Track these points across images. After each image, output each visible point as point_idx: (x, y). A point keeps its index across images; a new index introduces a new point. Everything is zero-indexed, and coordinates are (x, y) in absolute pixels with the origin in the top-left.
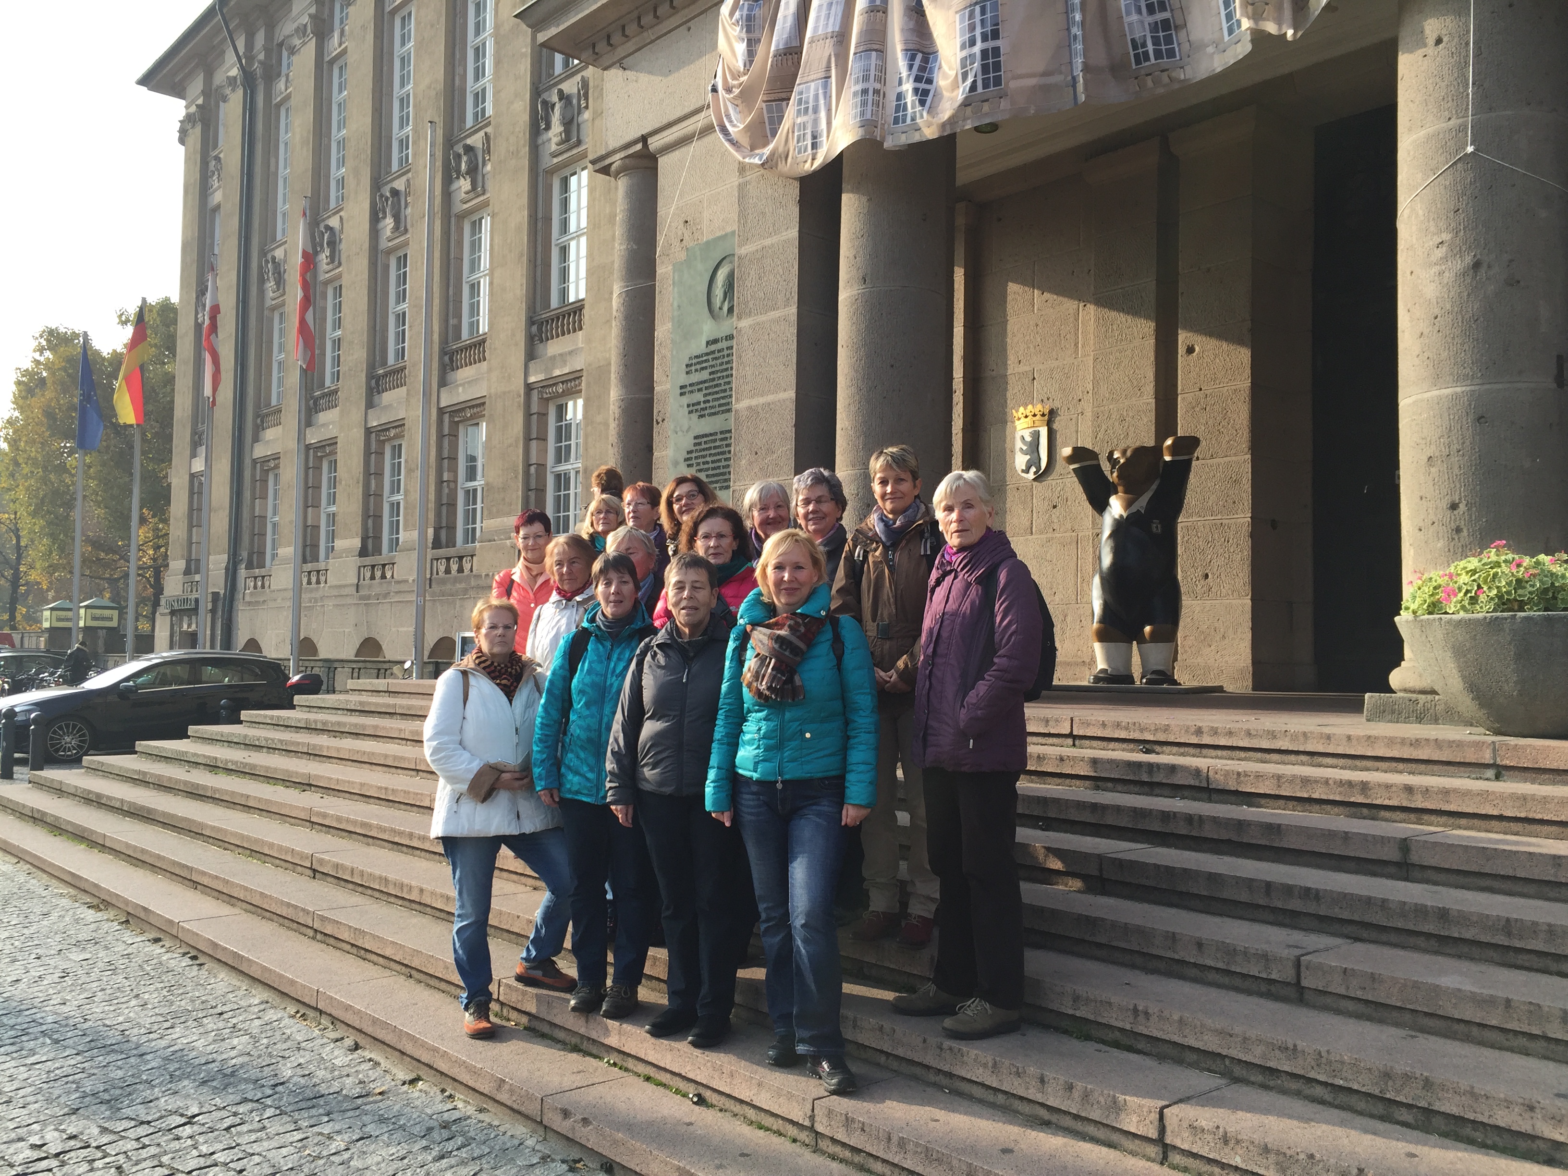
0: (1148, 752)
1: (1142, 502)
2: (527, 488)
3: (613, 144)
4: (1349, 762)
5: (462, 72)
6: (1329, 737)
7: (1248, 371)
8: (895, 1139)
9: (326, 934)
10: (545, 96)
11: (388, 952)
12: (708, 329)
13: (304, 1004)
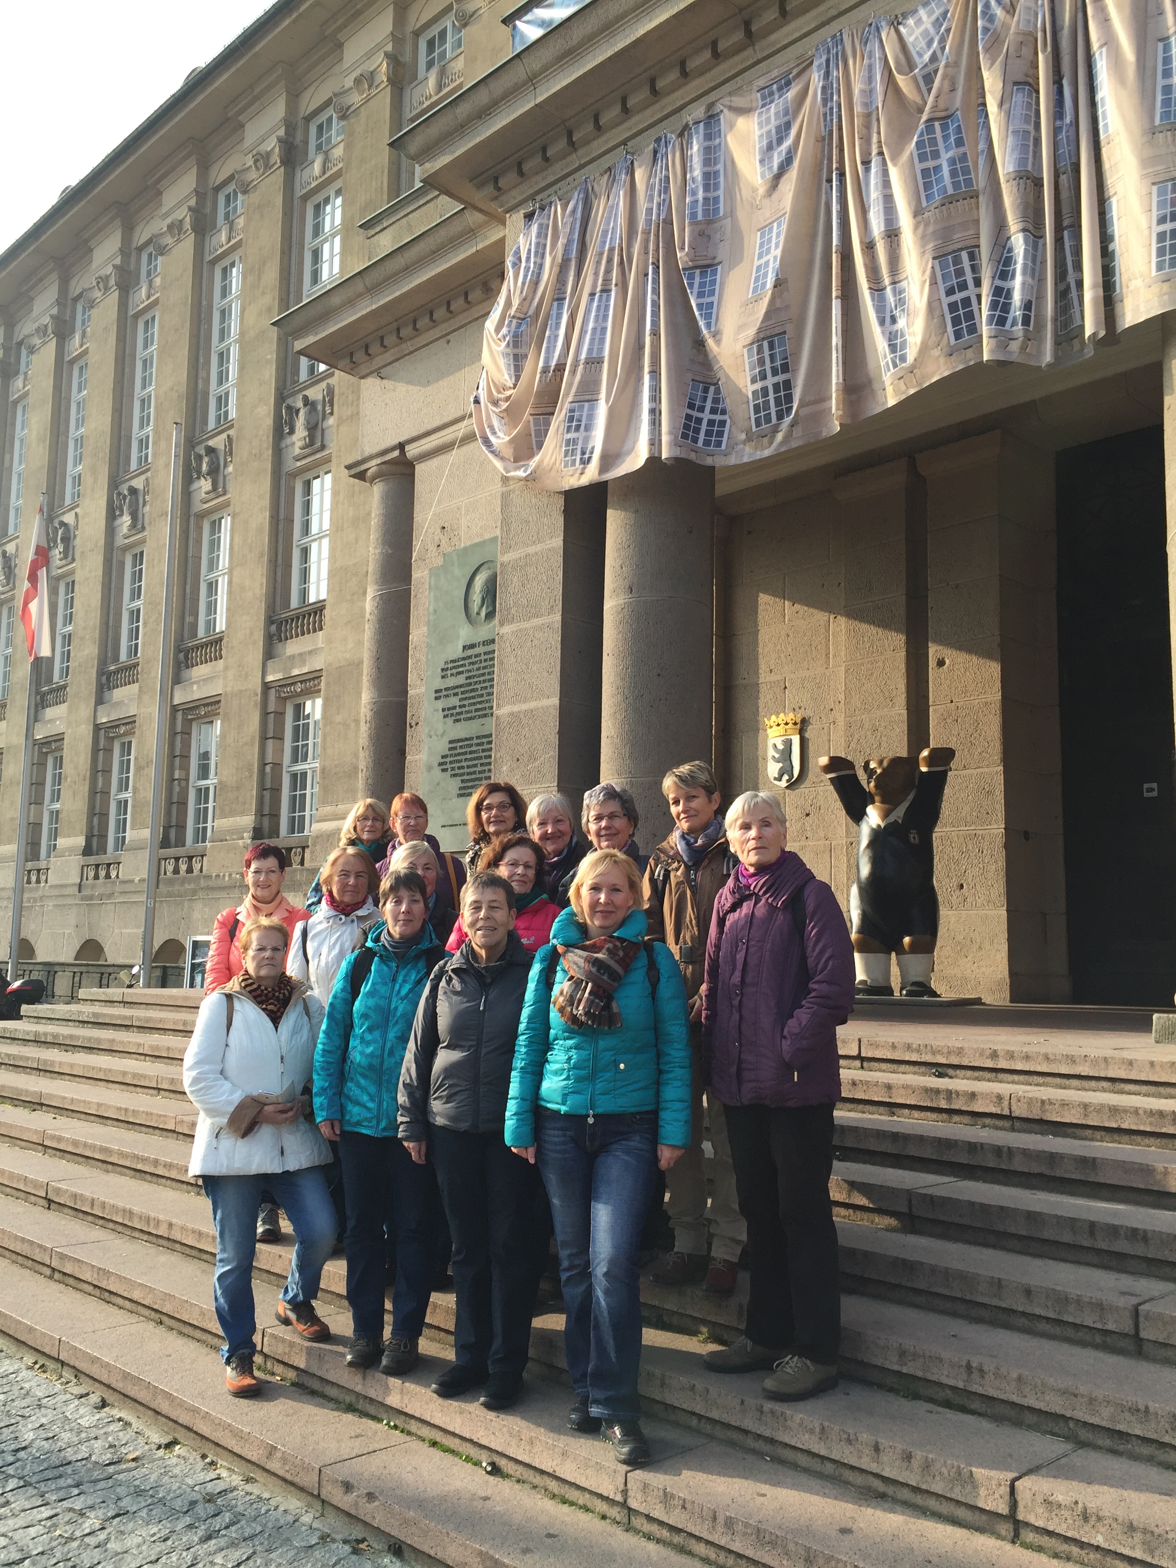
0: (940, 1075)
1: (899, 813)
2: (262, 788)
3: (369, 450)
4: (1152, 1089)
5: (205, 375)
6: (1131, 1063)
7: (998, 685)
8: (721, 1519)
9: (65, 1274)
10: (289, 401)
11: (136, 1295)
12: (465, 634)
13: (44, 1354)
